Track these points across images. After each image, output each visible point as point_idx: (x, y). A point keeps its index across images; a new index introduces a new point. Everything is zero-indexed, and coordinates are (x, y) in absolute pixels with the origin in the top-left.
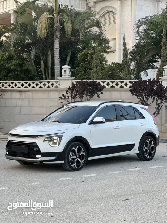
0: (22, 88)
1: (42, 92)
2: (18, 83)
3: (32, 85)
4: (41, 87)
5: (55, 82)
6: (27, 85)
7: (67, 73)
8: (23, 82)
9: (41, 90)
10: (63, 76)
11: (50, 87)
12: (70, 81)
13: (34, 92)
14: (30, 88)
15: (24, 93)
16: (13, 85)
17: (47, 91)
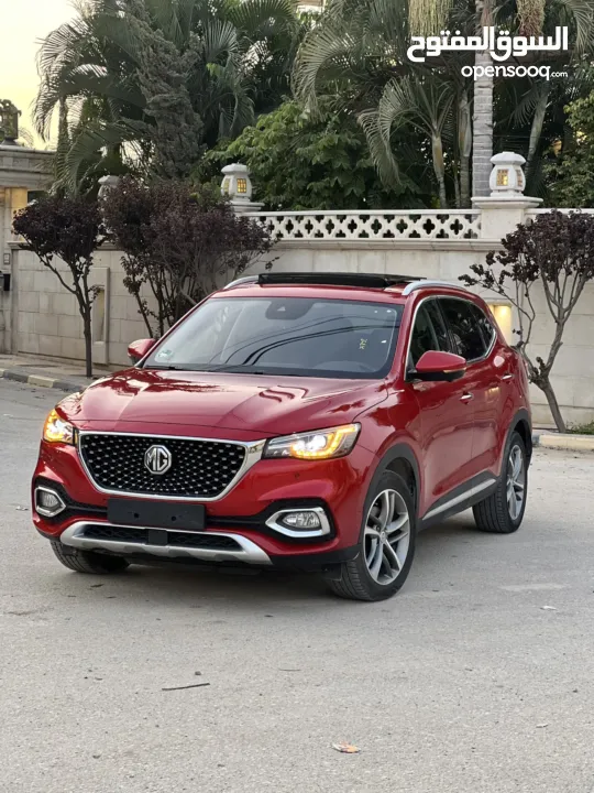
1: (418, 254)
2: (338, 217)
3: (386, 226)
4: (415, 235)
6: (367, 227)
8: (353, 214)
9: (413, 245)
11: (447, 236)
14: (379, 236)
15: (354, 254)
16: (320, 226)
17: (434, 250)
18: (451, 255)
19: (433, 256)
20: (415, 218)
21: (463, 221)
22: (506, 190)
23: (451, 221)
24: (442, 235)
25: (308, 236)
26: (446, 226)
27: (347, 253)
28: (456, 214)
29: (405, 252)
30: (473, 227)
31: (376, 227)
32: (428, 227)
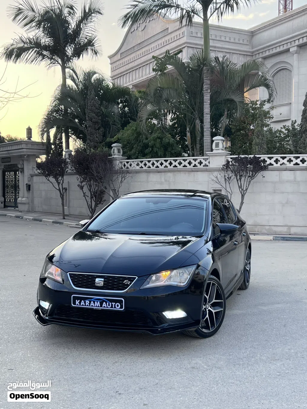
0: (161, 167)
1: (187, 173)
2: (156, 161)
3: (174, 163)
4: (185, 166)
5: (204, 159)
6: (167, 164)
7: (219, 147)
8: (162, 160)
9: (185, 170)
10: (214, 152)
11: (197, 166)
12: (224, 157)
13: (176, 173)
14: (172, 167)
15: (163, 174)
16: (150, 164)
17: (192, 171)
18: (199, 173)
19: (192, 173)
20: (185, 160)
21: (202, 161)
22: (219, 150)
23: (198, 161)
24: (195, 166)
25: (144, 168)
26: (197, 163)
27: (160, 173)
28: (200, 158)
29: (181, 172)
30: (207, 163)
31: (171, 164)
32: (190, 163)
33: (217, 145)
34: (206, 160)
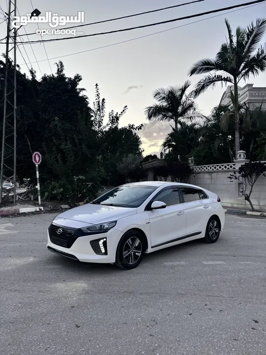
0: (210, 170)
1: (224, 173)
2: (208, 166)
3: (217, 168)
4: (223, 169)
6: (213, 168)
8: (211, 166)
13: (218, 173)
15: (211, 174)
16: (205, 168)
20: (223, 165)
21: (232, 166)
23: (230, 166)
24: (228, 168)
25: (203, 170)
26: (229, 167)
28: (231, 164)
30: (234, 166)
31: (215, 168)
32: (226, 167)
33: (240, 156)
34: (234, 165)
